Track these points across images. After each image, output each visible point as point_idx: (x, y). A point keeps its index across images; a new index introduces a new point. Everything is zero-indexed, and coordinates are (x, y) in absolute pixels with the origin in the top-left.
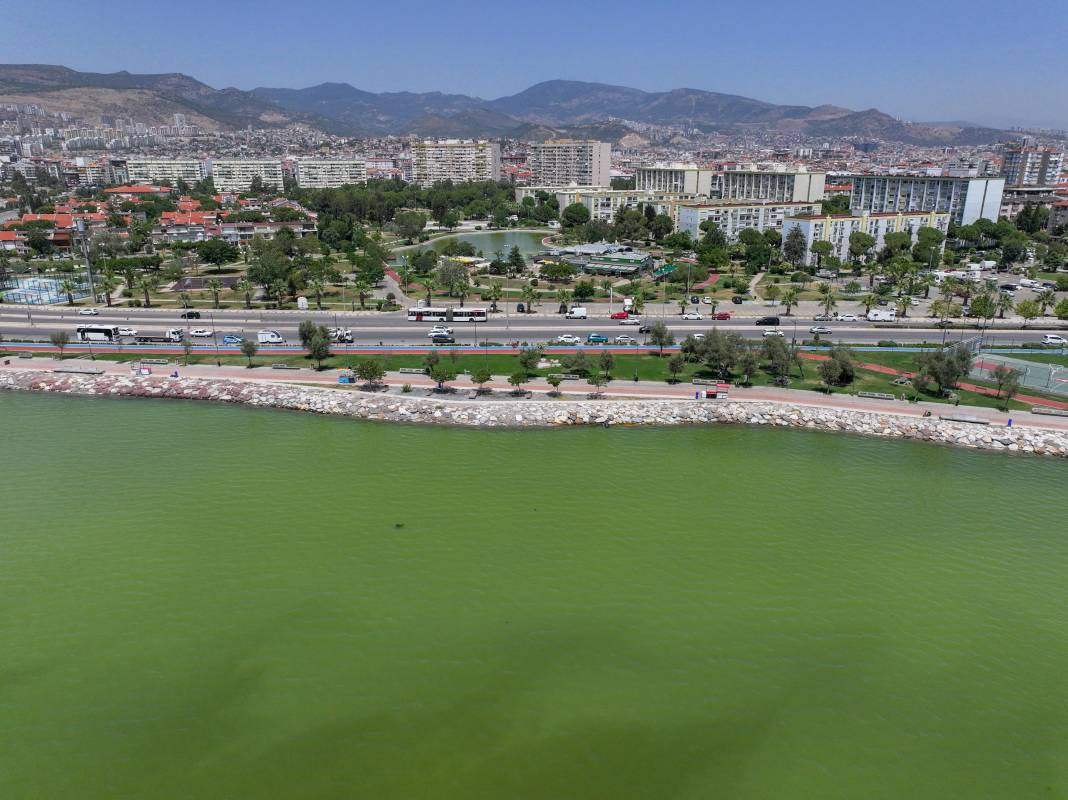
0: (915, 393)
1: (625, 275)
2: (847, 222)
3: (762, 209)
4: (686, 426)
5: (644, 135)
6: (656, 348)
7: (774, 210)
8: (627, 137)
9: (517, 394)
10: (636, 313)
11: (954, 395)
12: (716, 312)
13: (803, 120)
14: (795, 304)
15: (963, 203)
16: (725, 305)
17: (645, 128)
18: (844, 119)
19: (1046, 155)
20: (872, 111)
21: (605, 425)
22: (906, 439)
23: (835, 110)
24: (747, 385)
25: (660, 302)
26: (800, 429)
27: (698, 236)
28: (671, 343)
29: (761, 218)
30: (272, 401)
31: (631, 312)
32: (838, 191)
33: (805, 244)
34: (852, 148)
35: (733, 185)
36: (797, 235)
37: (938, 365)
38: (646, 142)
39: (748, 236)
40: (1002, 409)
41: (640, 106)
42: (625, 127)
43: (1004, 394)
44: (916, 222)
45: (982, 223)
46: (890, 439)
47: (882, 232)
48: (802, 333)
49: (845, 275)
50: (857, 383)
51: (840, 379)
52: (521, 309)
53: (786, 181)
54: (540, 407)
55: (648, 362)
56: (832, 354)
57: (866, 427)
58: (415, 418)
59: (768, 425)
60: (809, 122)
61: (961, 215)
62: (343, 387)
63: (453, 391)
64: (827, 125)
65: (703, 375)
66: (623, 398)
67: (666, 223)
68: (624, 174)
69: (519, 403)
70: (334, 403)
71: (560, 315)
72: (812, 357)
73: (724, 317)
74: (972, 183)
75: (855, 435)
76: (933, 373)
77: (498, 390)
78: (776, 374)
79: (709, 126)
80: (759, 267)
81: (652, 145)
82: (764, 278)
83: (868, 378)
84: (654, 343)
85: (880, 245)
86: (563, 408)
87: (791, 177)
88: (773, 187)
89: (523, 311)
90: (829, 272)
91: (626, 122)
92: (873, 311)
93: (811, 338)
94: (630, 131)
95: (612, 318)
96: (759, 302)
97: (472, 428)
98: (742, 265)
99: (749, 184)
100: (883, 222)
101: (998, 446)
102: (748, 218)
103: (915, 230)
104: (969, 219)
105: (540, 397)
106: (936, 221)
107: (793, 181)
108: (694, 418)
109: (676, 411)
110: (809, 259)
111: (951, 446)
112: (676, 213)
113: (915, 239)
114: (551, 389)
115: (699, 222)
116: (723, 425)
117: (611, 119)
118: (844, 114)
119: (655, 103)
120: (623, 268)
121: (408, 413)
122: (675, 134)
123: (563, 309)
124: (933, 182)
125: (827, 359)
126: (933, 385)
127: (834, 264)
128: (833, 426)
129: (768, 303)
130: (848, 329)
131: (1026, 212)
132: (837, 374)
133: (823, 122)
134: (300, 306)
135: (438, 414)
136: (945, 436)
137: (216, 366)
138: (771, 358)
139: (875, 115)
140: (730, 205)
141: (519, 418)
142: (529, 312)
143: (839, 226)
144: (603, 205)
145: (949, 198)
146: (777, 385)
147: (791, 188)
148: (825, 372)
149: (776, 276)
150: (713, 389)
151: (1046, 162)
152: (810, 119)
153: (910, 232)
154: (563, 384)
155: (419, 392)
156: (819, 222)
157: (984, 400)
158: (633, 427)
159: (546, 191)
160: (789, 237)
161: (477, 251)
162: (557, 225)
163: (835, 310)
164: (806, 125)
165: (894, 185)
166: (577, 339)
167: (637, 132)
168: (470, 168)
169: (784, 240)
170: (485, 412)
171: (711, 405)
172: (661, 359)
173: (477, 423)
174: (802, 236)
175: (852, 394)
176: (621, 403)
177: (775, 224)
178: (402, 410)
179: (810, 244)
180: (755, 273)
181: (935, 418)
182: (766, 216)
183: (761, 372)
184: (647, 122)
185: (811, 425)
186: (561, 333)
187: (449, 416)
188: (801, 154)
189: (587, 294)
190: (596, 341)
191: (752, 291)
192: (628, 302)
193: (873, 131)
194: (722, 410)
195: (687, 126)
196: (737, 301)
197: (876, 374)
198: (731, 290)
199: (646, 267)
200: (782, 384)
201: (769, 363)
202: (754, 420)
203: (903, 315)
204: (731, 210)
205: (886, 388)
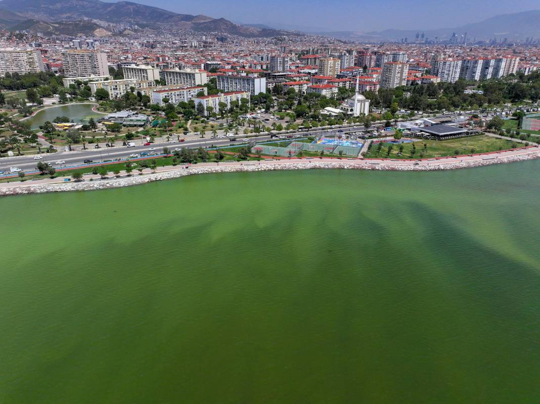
0: (238, 159)
1: (141, 126)
2: (217, 98)
3: (185, 92)
4: (182, 177)
5: (107, 29)
6: (166, 155)
7: (189, 91)
8: (98, 30)
9: (129, 176)
10: (152, 142)
11: (248, 158)
12: (180, 139)
13: (190, 22)
14: (204, 134)
15: (254, 86)
16: (182, 136)
17: (107, 25)
18: (210, 22)
19: (284, 58)
20: (222, 19)
21: (160, 180)
22: (237, 172)
23: (205, 18)
24: (196, 163)
25: (158, 137)
26: (212, 173)
27: (162, 104)
28: (170, 153)
29: (185, 94)
30: (46, 190)
31: (150, 142)
32: (212, 76)
33: (204, 108)
34: (216, 40)
35: (170, 76)
36: (200, 105)
37: (243, 151)
38: (110, 33)
39: (182, 105)
40: (259, 160)
41: (100, 10)
42: (95, 24)
43: (259, 157)
44: (239, 96)
45: (261, 93)
46: (233, 172)
47: (229, 101)
48: (209, 144)
49: (218, 119)
50: (225, 158)
51: (220, 158)
52: (108, 145)
53: (191, 76)
54: (139, 178)
55: (164, 160)
56: (217, 150)
57: (227, 170)
58: (101, 187)
59: (203, 173)
60: (194, 23)
61: (254, 91)
62: (67, 183)
63: (108, 178)
64: (202, 26)
65: (183, 162)
66: (162, 172)
67: (148, 99)
68: (112, 64)
69: (131, 178)
70: (70, 187)
71: (124, 147)
72: (212, 152)
73: (182, 141)
74: (256, 80)
75: (225, 172)
76: (242, 153)
77: (122, 175)
78: (203, 159)
79: (143, 24)
80: (189, 117)
81: (114, 35)
82: (192, 123)
83: (227, 156)
84: (165, 153)
85: (229, 107)
86: (146, 177)
87: (193, 74)
88: (187, 78)
89: (109, 146)
90: (213, 119)
91: (95, 21)
92: (228, 134)
93: (211, 146)
94: (99, 27)
95: (144, 145)
96: (192, 133)
97: (120, 187)
98: (183, 117)
99: (177, 77)
100: (229, 97)
101: (257, 170)
102: (180, 95)
103: (239, 99)
104: (257, 93)
105: (137, 175)
106: (246, 95)
107: (194, 76)
108: (184, 174)
109: (178, 174)
110: (206, 113)
111: (247, 172)
112: (150, 93)
113: (240, 103)
114: (140, 172)
115: (162, 99)
116: (192, 175)
117: (86, 19)
118: (210, 20)
119: (109, 9)
120: (139, 123)
121: (98, 186)
122: (125, 29)
123: (124, 144)
124: (243, 79)
125: (216, 152)
126: (242, 156)
127: (214, 115)
128: (220, 171)
129: (196, 133)
130: (221, 141)
131: (275, 87)
132: (219, 157)
133: (200, 24)
134: (10, 155)
135: (108, 185)
136: (245, 170)
137: (7, 183)
138: (201, 154)
139: (224, 21)
140: (172, 90)
141: (134, 182)
142: (112, 146)
143: (214, 100)
144: (114, 89)
145: (250, 85)
146: (204, 162)
147: (194, 79)
148: (216, 156)
149: (196, 121)
150: (187, 166)
151: (284, 61)
152: (193, 22)
153: (238, 100)
154: (143, 171)
155: (96, 180)
156: (207, 99)
157: (255, 158)
158: (168, 180)
159: (80, 80)
160: (198, 105)
161: (70, 121)
162: (94, 99)
163: (217, 134)
164: (192, 25)
165: (231, 80)
166: (137, 155)
167: (103, 28)
168: (24, 64)
169: (196, 107)
170: (123, 182)
171: (187, 170)
172: (168, 158)
173: (122, 186)
174: (202, 105)
175: (224, 161)
176: (162, 173)
177: (191, 97)
178: (96, 186)
179: (205, 108)
180: (188, 121)
181: (243, 165)
182: (187, 94)
183: (199, 159)
184: (108, 21)
185: (214, 171)
186: (131, 153)
187: (112, 185)
188: (193, 45)
189: (131, 137)
190: (144, 155)
191: (190, 130)
192: (148, 139)
193: (224, 29)
194: (191, 171)
195: (131, 24)
196: (185, 134)
197: (229, 155)
198: (182, 129)
199: (147, 121)
200: (205, 161)
201: (200, 155)
202: (200, 173)
203: (237, 134)
204: (173, 92)
205: (231, 159)
